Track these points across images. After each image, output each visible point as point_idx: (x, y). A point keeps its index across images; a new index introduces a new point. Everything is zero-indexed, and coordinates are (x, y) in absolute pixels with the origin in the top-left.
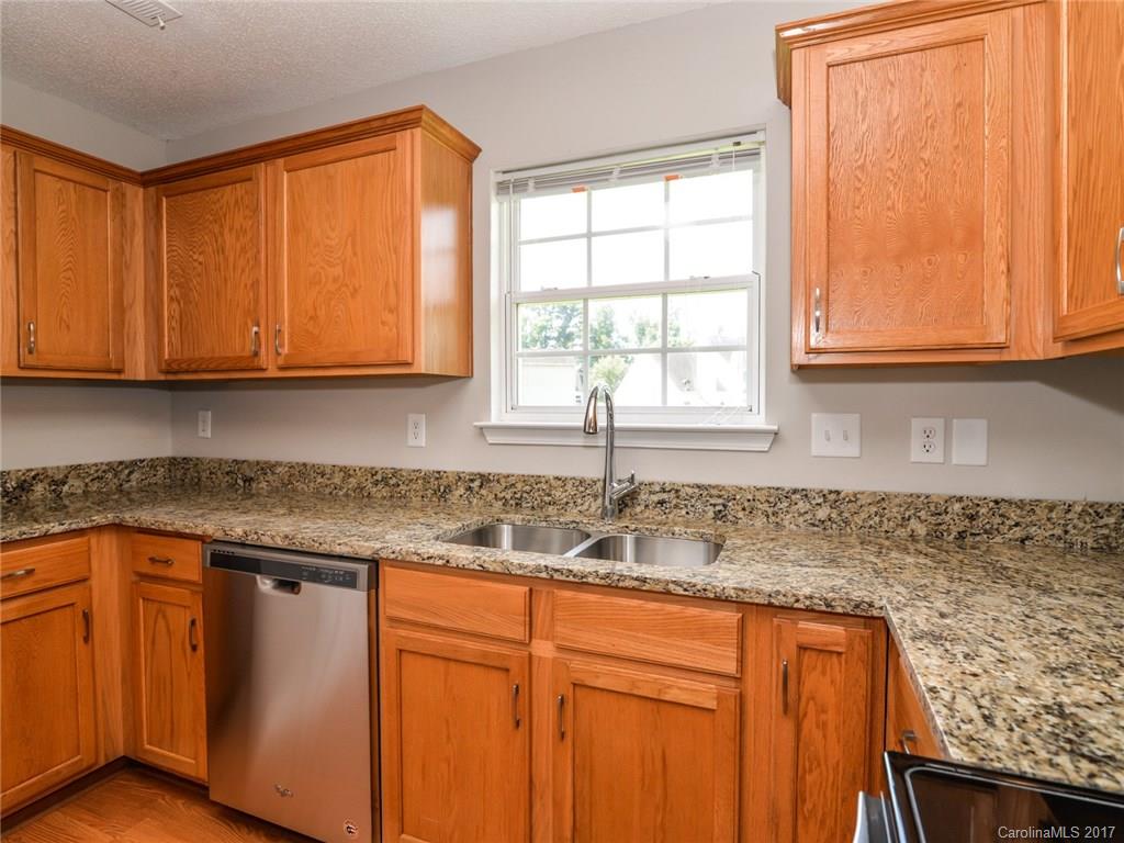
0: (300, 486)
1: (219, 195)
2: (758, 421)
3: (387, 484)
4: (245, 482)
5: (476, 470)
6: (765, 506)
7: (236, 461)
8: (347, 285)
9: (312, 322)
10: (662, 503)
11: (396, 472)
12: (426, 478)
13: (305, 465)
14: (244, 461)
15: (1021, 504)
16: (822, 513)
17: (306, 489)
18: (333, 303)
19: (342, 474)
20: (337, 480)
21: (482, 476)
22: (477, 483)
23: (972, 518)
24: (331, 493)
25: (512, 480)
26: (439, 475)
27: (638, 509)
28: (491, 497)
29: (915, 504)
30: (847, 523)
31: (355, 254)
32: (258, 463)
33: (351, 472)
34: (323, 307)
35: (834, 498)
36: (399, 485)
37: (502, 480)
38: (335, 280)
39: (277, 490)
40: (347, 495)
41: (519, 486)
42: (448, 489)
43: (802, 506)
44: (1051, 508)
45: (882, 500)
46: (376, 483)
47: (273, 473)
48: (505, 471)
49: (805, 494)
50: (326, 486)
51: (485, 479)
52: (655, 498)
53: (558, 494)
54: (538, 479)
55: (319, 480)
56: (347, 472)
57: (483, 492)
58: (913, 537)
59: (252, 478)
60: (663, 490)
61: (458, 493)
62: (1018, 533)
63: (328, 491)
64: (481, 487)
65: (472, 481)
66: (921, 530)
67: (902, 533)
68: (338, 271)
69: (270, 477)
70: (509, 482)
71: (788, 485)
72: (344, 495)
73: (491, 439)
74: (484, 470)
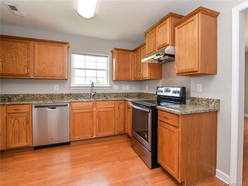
0: (27, 98)
1: (17, 44)
2: (109, 85)
3: (50, 96)
4: (8, 99)
5: (69, 93)
6: (109, 95)
7: (5, 95)
8: (52, 65)
9: (43, 70)
10: (98, 95)
11: (52, 94)
12: (59, 95)
13: (28, 94)
14: (8, 95)
15: (131, 93)
16: (115, 95)
17: (29, 99)
18: (48, 67)
19: (39, 95)
20: (38, 96)
21: (70, 94)
22: (69, 95)
23: (128, 94)
24: (36, 99)
25: (76, 94)
26: (62, 94)
27: (95, 96)
28: (72, 97)
29: (123, 94)
30: (117, 96)
31: (54, 60)
32: (13, 95)
33: (41, 95)
34: (46, 67)
35: (116, 93)
36: (53, 96)
37: (74, 94)
38: (49, 64)
39: (20, 100)
40: (40, 99)
41: (77, 95)
42: (64, 96)
43: (113, 95)
44: (133, 93)
45: (121, 93)
46: (48, 96)
47: (18, 96)
48: (75, 93)
49: (114, 93)
50: (35, 98)
51: (71, 94)
52: (97, 95)
53: (83, 96)
54: (80, 94)
55: (33, 97)
56: (40, 95)
57: (71, 96)
58: (123, 97)
59: (11, 98)
60: (98, 94)
61: (66, 97)
62: (131, 95)
63: (35, 99)
64: (70, 95)
65: (68, 95)
66: (124, 96)
67: (122, 96)
68: (50, 62)
69: (17, 97)
70: (75, 94)
71: (112, 93)
72: (39, 99)
73: (71, 89)
74: (71, 93)
